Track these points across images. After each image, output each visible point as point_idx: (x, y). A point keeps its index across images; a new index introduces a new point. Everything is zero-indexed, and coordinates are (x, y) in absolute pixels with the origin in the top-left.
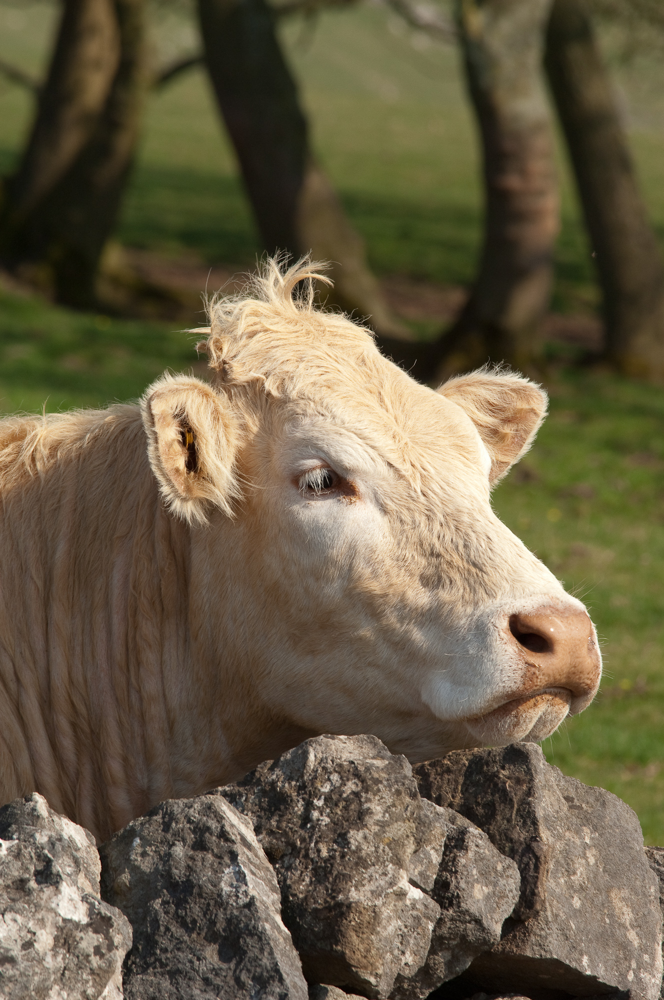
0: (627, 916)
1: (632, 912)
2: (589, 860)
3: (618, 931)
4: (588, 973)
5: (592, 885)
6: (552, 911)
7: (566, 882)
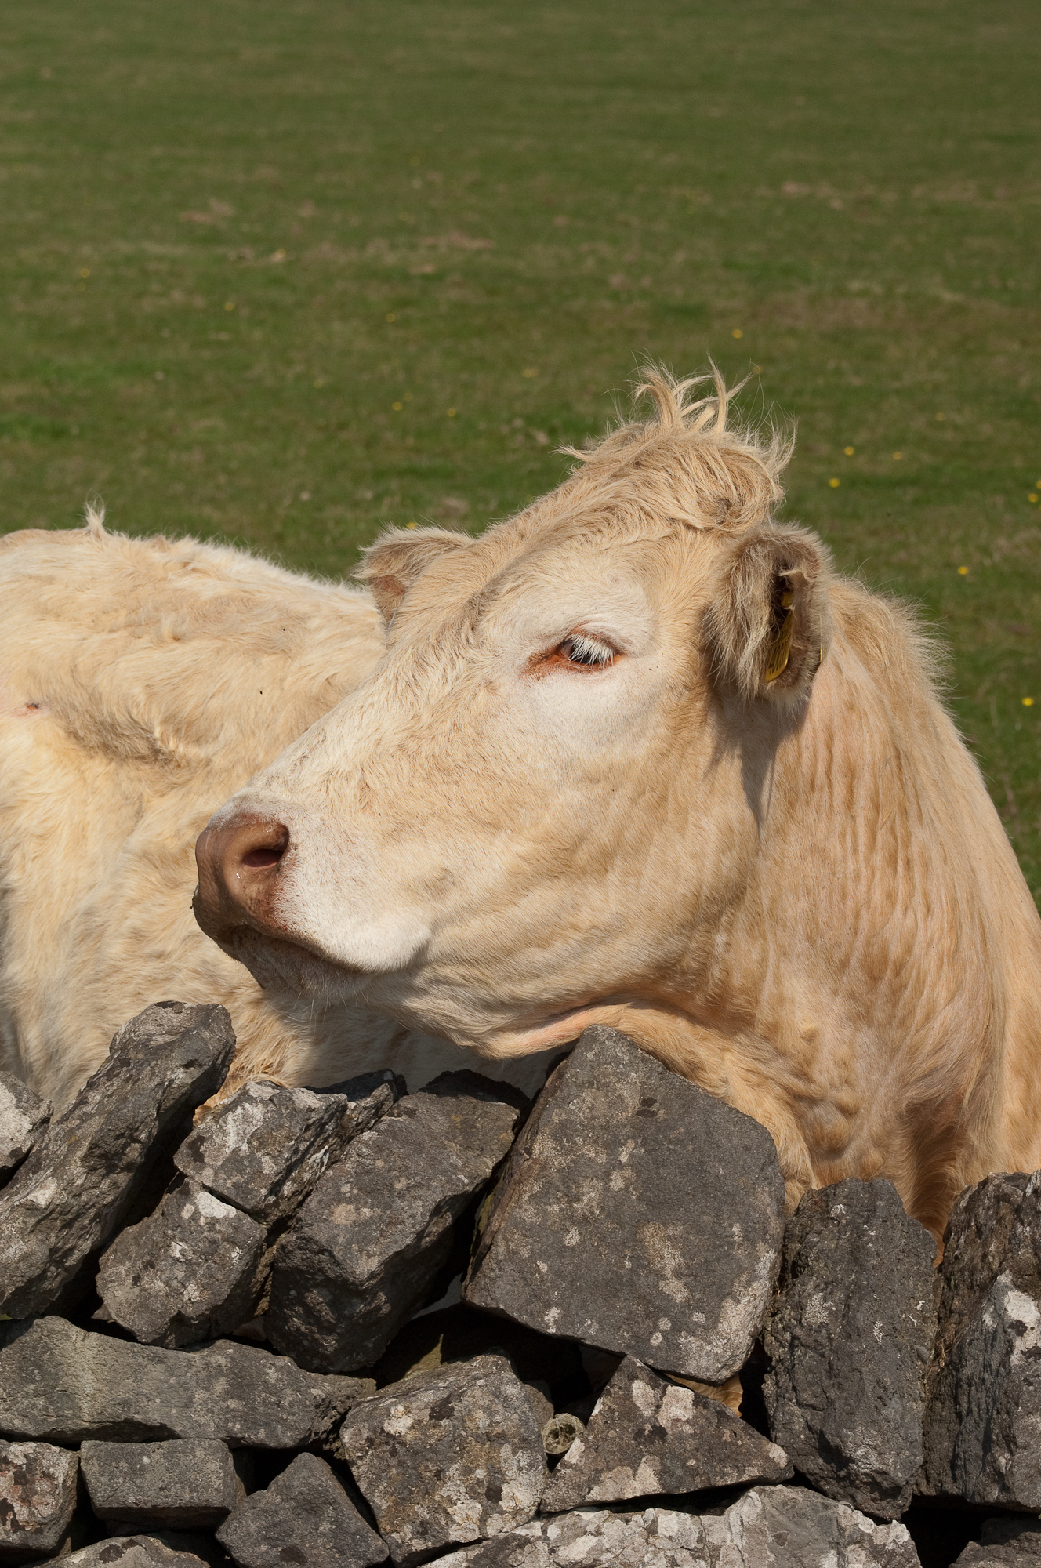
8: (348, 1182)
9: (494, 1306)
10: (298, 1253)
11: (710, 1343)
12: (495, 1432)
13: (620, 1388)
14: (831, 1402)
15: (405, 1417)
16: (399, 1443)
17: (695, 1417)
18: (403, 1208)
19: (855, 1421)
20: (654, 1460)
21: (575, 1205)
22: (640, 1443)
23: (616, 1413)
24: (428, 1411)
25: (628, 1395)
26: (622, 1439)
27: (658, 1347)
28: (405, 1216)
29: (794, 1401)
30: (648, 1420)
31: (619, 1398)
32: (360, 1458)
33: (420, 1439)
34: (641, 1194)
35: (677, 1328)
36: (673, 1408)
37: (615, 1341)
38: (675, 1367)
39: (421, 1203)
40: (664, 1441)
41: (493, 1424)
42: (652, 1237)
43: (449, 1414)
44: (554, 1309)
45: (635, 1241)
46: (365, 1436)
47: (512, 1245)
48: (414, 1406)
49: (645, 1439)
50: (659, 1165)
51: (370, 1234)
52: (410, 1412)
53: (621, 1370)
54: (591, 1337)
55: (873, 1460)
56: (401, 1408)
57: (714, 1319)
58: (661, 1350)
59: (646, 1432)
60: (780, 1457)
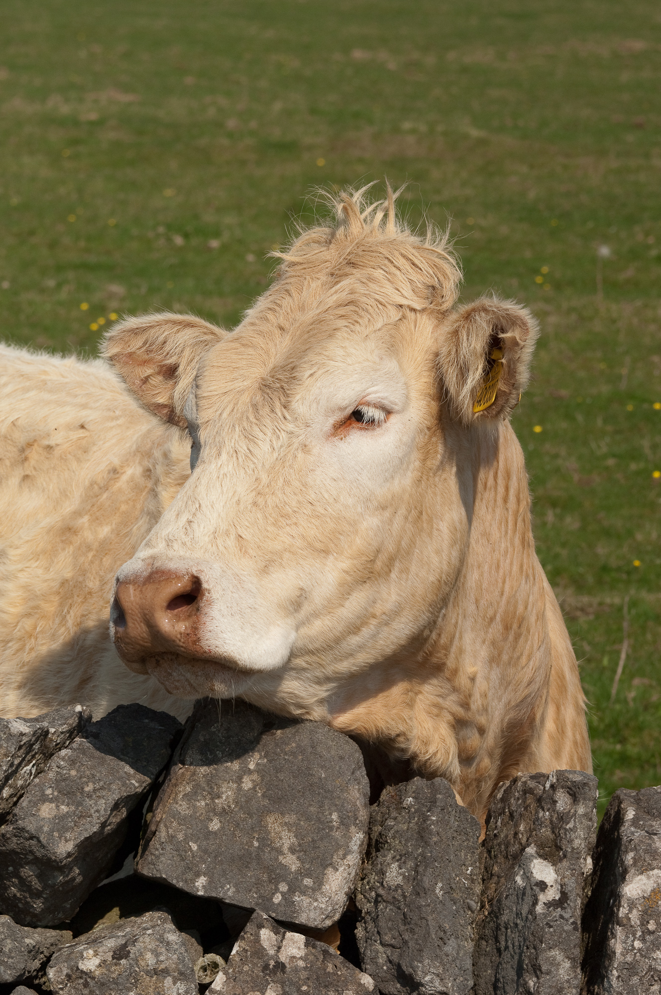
0: (287, 840)
1: (296, 836)
2: (243, 785)
3: (267, 854)
4: (201, 893)
5: (241, 808)
6: (168, 832)
7: (207, 804)
8: (50, 787)
9: (159, 876)
10: (15, 839)
11: (316, 900)
12: (160, 968)
13: (251, 934)
14: (405, 942)
15: (94, 958)
16: (90, 977)
17: (306, 955)
18: (91, 805)
19: (423, 956)
20: (277, 986)
21: (216, 801)
22: (267, 974)
23: (249, 953)
24: (111, 954)
25: (257, 939)
26: (253, 972)
27: (279, 904)
28: (92, 811)
29: (379, 942)
30: (272, 958)
31: (251, 942)
32: (62, 989)
33: (105, 974)
34: (265, 792)
35: (292, 890)
36: (290, 948)
37: (247, 900)
38: (291, 918)
39: (104, 801)
40: (284, 973)
41: (159, 962)
42: (273, 823)
43: (126, 955)
44: (202, 878)
45: (260, 826)
46: (65, 973)
47: (171, 831)
48: (100, 950)
49: (270, 972)
50: (278, 770)
51: (67, 825)
52: (97, 954)
53: (252, 921)
54: (230, 897)
55: (437, 984)
56: (91, 952)
57: (319, 883)
58: (280, 906)
59: (271, 967)
60: (368, 983)
